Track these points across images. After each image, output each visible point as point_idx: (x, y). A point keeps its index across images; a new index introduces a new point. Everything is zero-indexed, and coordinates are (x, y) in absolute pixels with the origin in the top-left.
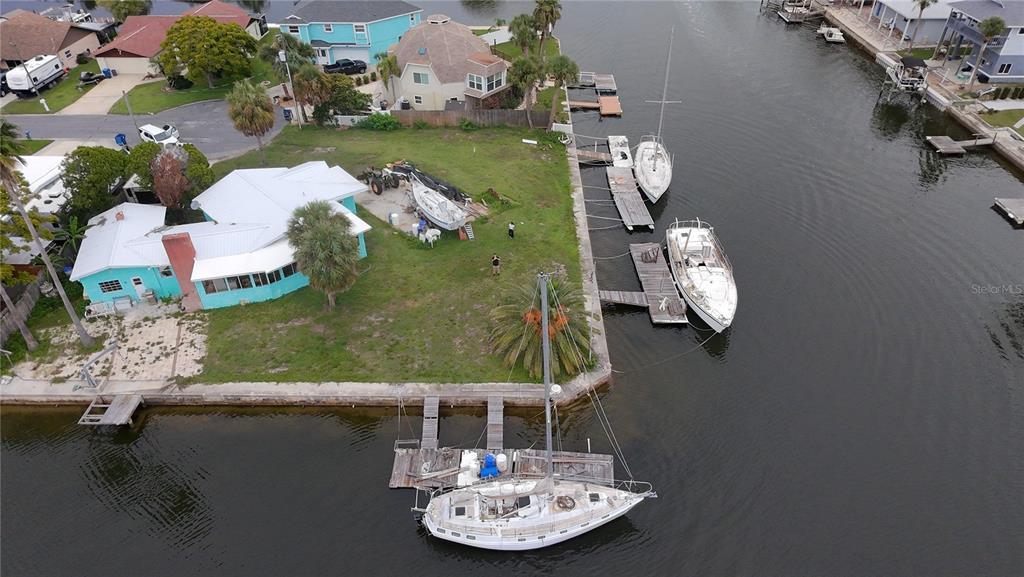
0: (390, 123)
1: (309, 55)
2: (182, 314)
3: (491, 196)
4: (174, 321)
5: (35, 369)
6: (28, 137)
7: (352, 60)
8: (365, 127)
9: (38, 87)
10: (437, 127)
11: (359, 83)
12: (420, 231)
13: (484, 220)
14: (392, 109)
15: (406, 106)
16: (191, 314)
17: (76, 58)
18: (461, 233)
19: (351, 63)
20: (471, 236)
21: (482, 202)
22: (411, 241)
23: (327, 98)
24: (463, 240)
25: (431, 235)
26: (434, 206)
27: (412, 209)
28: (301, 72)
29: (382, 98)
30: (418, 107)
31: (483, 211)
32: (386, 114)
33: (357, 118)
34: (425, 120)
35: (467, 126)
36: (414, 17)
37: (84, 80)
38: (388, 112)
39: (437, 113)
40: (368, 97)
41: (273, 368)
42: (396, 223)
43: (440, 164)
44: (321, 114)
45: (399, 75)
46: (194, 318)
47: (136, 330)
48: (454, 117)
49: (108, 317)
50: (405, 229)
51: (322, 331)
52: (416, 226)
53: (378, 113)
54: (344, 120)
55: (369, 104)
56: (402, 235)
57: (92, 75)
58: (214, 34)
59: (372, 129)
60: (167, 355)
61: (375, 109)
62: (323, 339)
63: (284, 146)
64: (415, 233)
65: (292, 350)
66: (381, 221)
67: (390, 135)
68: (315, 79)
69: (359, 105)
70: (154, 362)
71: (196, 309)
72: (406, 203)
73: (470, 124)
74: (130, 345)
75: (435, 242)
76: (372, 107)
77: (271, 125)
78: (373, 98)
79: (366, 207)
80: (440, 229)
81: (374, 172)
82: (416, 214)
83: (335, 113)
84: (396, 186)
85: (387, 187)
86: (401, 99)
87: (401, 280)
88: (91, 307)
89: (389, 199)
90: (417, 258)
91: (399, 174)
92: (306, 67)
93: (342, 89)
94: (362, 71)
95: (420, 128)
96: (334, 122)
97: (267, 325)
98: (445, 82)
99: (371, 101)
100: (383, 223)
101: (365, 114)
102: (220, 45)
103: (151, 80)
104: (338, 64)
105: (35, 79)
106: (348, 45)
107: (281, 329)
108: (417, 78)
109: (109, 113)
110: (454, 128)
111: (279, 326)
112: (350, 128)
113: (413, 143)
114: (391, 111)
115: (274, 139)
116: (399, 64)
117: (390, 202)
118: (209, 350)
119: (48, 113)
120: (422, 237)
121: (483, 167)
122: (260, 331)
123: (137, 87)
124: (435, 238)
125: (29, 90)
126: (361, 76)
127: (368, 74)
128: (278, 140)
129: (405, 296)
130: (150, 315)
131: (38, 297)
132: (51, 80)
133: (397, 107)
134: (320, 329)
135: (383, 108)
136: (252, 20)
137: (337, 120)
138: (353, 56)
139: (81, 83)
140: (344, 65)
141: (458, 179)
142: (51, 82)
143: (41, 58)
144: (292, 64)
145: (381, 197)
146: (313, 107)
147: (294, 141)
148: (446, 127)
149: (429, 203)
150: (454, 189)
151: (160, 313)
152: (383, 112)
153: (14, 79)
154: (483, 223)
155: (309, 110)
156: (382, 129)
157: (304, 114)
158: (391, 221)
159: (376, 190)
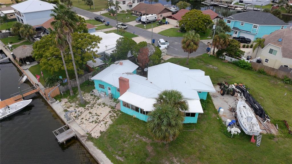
0: (247, 66)
1: (228, 31)
2: (114, 109)
3: (283, 125)
4: (110, 109)
5: (65, 103)
6: (134, 33)
7: (246, 38)
8: (235, 64)
9: (147, 22)
10: (270, 76)
11: (244, 47)
12: (230, 125)
13: (271, 137)
14: (252, 61)
15: (259, 61)
16: (116, 110)
17: (163, 17)
18: (253, 138)
19: (245, 39)
20: (259, 142)
21: (276, 126)
22: (223, 127)
23: (225, 48)
24: (252, 143)
25: (234, 130)
26: (244, 116)
27: (233, 110)
28: (219, 35)
29: (250, 55)
30: (265, 64)
31: (274, 131)
32: (247, 62)
33: (233, 59)
34: (265, 70)
35: (287, 80)
36: (284, 28)
37: (159, 23)
38: (249, 61)
39: (273, 69)
40: (243, 53)
41: (119, 156)
42: (221, 113)
43: (261, 93)
44: (219, 53)
45: (263, 48)
46: (115, 112)
47: (98, 106)
48: (281, 74)
49: (96, 97)
50: (223, 119)
51: (150, 151)
52: (229, 121)
53: (244, 60)
54: (228, 58)
55: (242, 55)
56: (220, 121)
57: (162, 22)
58: (199, 16)
59: (238, 66)
60: (96, 122)
61: (244, 58)
62: (147, 155)
63: (199, 60)
64: (227, 124)
65: (132, 152)
66: (215, 108)
67: (245, 71)
68: (223, 39)
69: (237, 54)
70: (91, 122)
71: (118, 109)
72: (232, 105)
73: (289, 80)
74: (91, 111)
75: (234, 135)
76: (243, 57)
77: (195, 50)
78: (245, 53)
79: (213, 98)
80: (241, 130)
81: (226, 84)
82: (234, 114)
83: (226, 55)
84: (233, 95)
85: (228, 94)
86: (259, 58)
87: (204, 147)
88: (94, 90)
89: (225, 99)
90: (220, 139)
91: (238, 90)
92: (222, 34)
93: (233, 46)
94: (248, 43)
95: (261, 73)
96: (223, 58)
97: (134, 132)
98: (285, 57)
99: (243, 55)
100: (215, 110)
101: (238, 59)
102: (199, 20)
103: (177, 28)
104: (239, 38)
105: (148, 19)
106: (247, 32)
107: (137, 138)
108: (271, 51)
109: (158, 33)
110: (279, 79)
111: (137, 136)
112: (229, 62)
113: (253, 78)
114: (250, 61)
115: (198, 56)
116: (265, 43)
117: (225, 101)
118: (108, 130)
119: (144, 29)
120: (229, 129)
121: (287, 105)
122: (129, 133)
123: (172, 28)
124: (236, 133)
125: (145, 22)
126: (246, 44)
127: (250, 45)
128: (198, 57)
129: (200, 158)
130: (106, 103)
131: (87, 79)
132: (152, 21)
133: (254, 61)
134: (150, 149)
135: (248, 59)
136: (217, 17)
137: (225, 57)
138: (247, 36)
139: (158, 24)
140: (241, 39)
141: (267, 105)
142: (152, 22)
143: (153, 15)
144: (217, 31)
145: (222, 97)
146: (218, 49)
147: (204, 60)
148: (275, 77)
149: (243, 113)
150: (262, 110)
151: (109, 104)
152: (246, 61)
153: (143, 18)
154: (270, 138)
155: (216, 50)
156: (242, 67)
157: (214, 51)
158: (219, 111)
159: (222, 92)
